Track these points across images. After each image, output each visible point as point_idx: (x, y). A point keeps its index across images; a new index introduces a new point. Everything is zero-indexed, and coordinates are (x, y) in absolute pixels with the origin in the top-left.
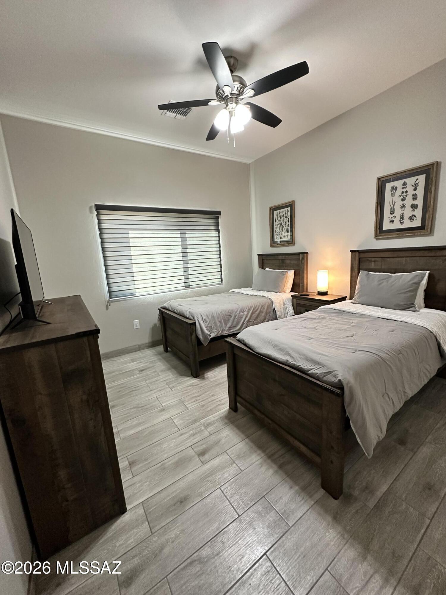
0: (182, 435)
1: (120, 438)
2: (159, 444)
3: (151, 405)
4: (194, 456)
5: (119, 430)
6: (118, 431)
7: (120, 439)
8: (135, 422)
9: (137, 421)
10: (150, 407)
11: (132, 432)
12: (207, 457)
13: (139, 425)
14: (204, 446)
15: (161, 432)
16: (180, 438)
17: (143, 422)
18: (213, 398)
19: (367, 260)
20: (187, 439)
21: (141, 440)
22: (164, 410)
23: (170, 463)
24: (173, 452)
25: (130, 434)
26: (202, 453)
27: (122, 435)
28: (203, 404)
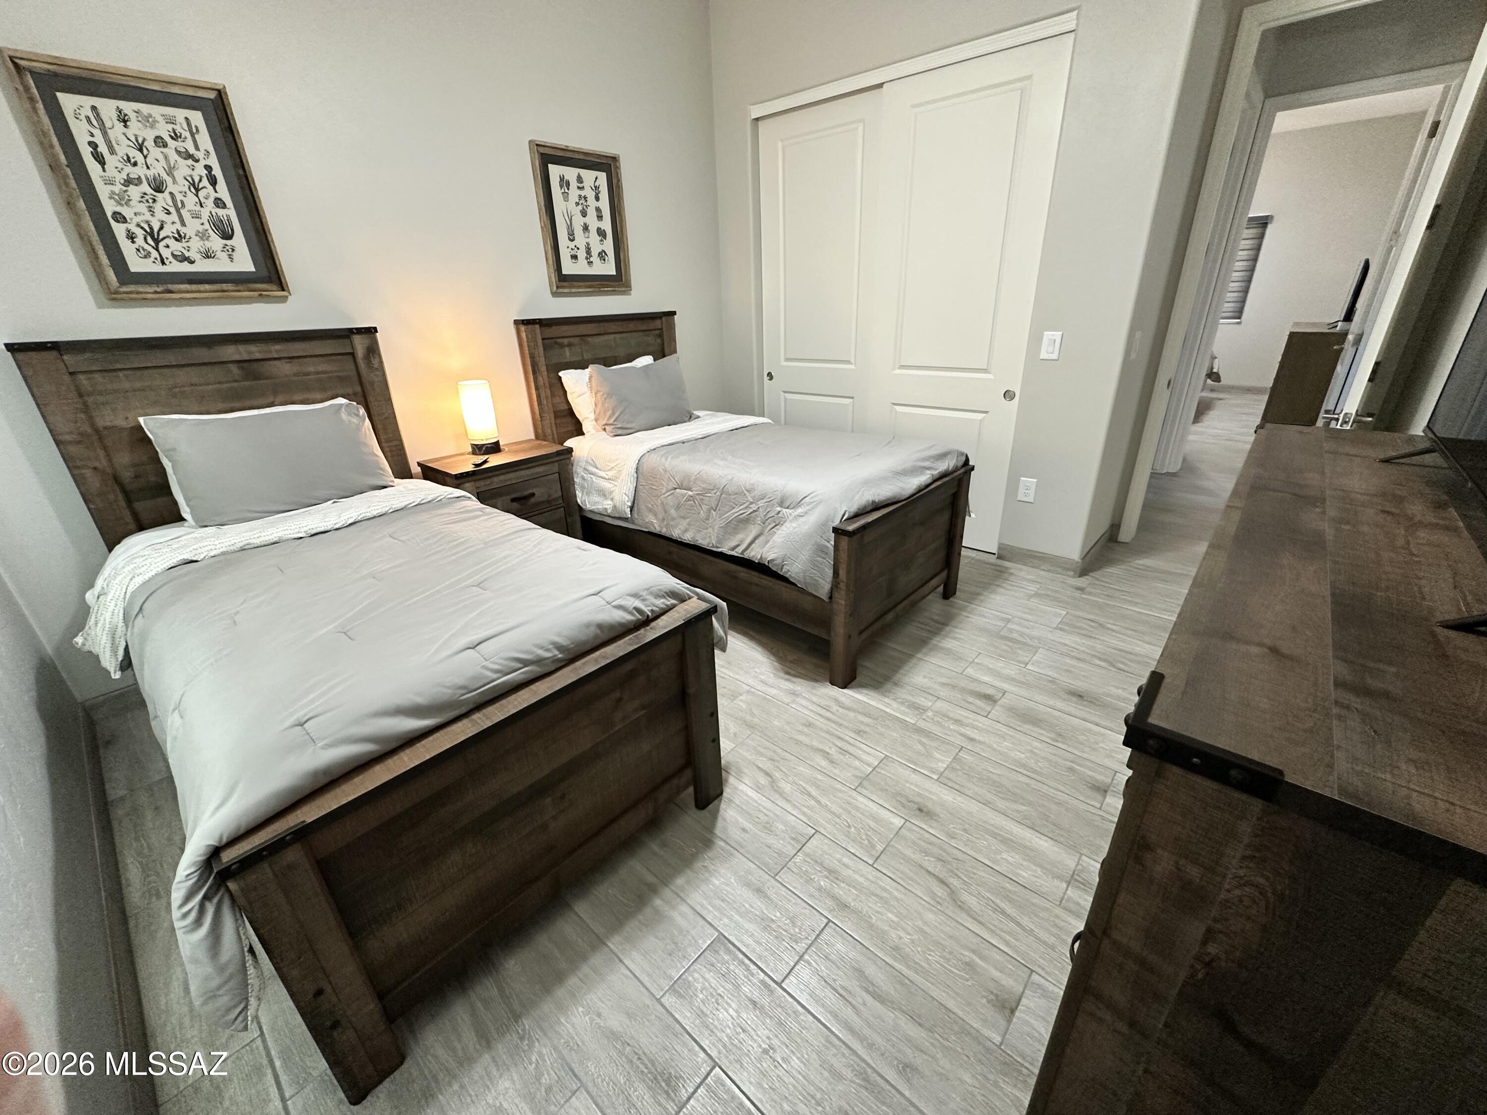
0: (972, 740)
1: (1080, 859)
2: (1024, 766)
3: (917, 857)
4: (1002, 706)
5: (1064, 885)
6: (1069, 884)
7: (1084, 857)
8: (1008, 859)
9: (1005, 856)
10: (927, 853)
11: (1042, 842)
12: (990, 691)
13: (1009, 842)
14: (971, 699)
15: (995, 778)
16: (982, 739)
17: (995, 835)
18: (820, 722)
19: (556, 343)
20: (974, 727)
21: (1044, 806)
22: (920, 810)
23: (1042, 732)
24: (1019, 736)
25: (1052, 842)
26: (988, 698)
27: (1070, 862)
28: (852, 735)
